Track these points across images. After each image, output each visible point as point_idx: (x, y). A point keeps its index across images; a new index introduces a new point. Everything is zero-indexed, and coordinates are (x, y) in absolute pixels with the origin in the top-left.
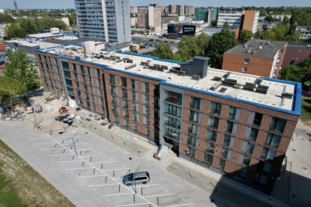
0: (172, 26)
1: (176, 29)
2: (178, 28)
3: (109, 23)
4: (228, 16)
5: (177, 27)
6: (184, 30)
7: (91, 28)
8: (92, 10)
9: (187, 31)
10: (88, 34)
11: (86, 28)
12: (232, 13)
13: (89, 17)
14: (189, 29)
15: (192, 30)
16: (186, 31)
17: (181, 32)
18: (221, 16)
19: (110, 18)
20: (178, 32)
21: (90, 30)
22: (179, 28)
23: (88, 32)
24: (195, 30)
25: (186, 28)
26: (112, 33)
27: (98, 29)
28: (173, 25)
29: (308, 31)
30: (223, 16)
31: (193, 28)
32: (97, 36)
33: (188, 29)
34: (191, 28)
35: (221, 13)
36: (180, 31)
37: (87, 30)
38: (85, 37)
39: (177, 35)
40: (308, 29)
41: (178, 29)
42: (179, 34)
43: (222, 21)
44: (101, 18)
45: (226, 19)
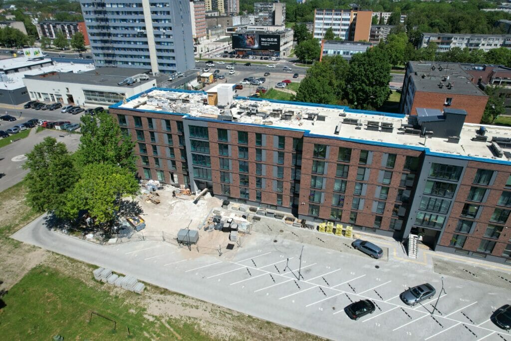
0: (240, 37)
1: (247, 42)
2: (251, 40)
3: (159, 40)
4: (330, 19)
5: (248, 38)
6: (260, 42)
7: (119, 49)
8: (122, 16)
9: (266, 45)
10: (115, 59)
11: (108, 48)
12: (337, 14)
13: (115, 28)
14: (269, 40)
15: (274, 42)
16: (263, 44)
17: (256, 46)
18: (319, 19)
19: (161, 30)
20: (251, 47)
21: (117, 52)
22: (253, 39)
23: (114, 55)
24: (279, 41)
25: (263, 40)
26: (166, 57)
27: (136, 49)
28: (241, 35)
29: (440, 41)
30: (322, 19)
31: (276, 40)
32: (133, 63)
33: (267, 41)
34: (272, 40)
35: (318, 14)
36: (254, 44)
37: (110, 52)
38: (107, 65)
39: (249, 51)
40: (439, 38)
41: (250, 42)
42: (252, 49)
43: (321, 27)
44: (143, 31)
45: (327, 24)
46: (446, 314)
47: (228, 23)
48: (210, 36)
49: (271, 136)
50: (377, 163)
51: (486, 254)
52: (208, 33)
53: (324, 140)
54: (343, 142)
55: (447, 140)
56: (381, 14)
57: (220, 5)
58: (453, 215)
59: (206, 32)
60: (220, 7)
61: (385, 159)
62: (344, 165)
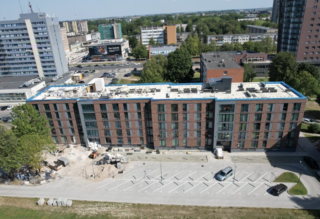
0: (94, 48)
1: (99, 51)
2: (102, 49)
3: (42, 55)
4: (151, 32)
5: (100, 48)
6: (108, 50)
7: (13, 64)
8: (13, 42)
9: (112, 51)
10: (10, 71)
11: (4, 64)
12: (154, 29)
13: (8, 50)
14: (114, 48)
15: (117, 49)
16: (110, 51)
17: (106, 53)
18: (144, 33)
19: (43, 49)
20: (103, 54)
21: (11, 66)
22: (103, 49)
23: (9, 68)
24: (120, 49)
25: (110, 48)
26: (48, 66)
27: (26, 63)
28: (95, 47)
29: (217, 39)
30: (146, 32)
31: (118, 48)
32: (24, 72)
33: (113, 49)
34: (116, 48)
35: (143, 30)
36: (104, 52)
37: (6, 66)
38: (5, 75)
39: (101, 56)
40: (216, 38)
41: (101, 50)
42: (103, 55)
43: (146, 37)
44: (30, 51)
45: (150, 35)
46: (240, 181)
47: (83, 39)
48: (72, 49)
49: (132, 104)
50: (192, 110)
51: (255, 149)
52: (70, 47)
53: (162, 102)
54: (173, 101)
55: (225, 92)
56: (181, 25)
57: (74, 27)
58: (235, 131)
59: (69, 47)
60: (74, 28)
61: (196, 106)
62: (175, 114)
